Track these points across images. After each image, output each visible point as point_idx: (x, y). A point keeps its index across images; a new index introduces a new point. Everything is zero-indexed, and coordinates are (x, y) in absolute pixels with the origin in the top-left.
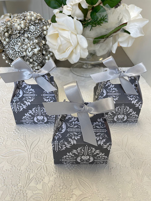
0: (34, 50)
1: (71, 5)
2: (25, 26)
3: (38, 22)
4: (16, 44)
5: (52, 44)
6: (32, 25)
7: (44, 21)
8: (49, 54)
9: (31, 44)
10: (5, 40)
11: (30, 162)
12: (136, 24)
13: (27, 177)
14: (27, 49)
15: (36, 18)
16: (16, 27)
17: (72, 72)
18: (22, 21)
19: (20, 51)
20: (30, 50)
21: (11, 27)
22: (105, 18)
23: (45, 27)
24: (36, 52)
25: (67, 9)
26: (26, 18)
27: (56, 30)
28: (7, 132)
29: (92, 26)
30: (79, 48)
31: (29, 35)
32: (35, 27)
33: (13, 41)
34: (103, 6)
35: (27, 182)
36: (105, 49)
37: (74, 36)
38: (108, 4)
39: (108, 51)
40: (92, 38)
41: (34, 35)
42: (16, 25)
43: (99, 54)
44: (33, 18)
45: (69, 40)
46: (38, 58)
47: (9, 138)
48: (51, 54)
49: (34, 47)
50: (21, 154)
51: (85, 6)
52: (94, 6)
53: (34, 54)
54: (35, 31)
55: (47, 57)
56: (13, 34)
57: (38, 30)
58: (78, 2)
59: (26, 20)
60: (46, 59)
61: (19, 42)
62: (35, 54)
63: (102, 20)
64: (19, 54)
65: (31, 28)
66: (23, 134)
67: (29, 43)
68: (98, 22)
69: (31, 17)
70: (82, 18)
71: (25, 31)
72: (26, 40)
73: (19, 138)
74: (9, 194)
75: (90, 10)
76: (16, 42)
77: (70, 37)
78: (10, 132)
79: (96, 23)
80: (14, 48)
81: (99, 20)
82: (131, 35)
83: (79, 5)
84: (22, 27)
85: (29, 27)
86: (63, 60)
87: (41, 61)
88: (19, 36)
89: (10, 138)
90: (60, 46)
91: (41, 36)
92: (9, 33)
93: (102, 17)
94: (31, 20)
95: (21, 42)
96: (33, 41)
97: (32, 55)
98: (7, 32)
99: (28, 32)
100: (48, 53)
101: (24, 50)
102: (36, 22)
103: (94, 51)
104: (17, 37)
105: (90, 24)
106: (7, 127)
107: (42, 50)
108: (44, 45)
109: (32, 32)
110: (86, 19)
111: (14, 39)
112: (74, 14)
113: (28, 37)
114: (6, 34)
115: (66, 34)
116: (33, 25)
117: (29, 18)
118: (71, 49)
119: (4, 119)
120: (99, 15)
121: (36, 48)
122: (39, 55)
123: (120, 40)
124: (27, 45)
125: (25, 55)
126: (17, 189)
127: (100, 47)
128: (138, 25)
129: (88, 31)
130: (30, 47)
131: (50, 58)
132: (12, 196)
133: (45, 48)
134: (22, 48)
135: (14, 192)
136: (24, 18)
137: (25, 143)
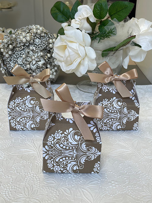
0: (38, 63)
1: (79, 19)
2: (31, 38)
3: (43, 35)
4: (19, 56)
5: (59, 56)
6: (38, 39)
7: (50, 35)
9: (35, 57)
10: (7, 53)
11: (40, 158)
12: (147, 37)
13: (38, 168)
14: (31, 62)
15: (42, 32)
16: (21, 39)
17: (78, 89)
18: (28, 34)
19: (22, 64)
20: (34, 63)
21: (16, 40)
22: (113, 31)
23: (51, 40)
24: (41, 65)
25: (75, 23)
26: (32, 31)
27: (64, 42)
28: (13, 137)
29: (100, 39)
30: (86, 59)
31: (34, 48)
32: (40, 40)
33: (16, 54)
34: (112, 20)
35: (39, 171)
36: (115, 63)
37: (82, 48)
38: (116, 18)
39: (118, 65)
40: (101, 50)
41: (39, 47)
42: (21, 38)
44: (39, 31)
45: (77, 51)
50: (31, 153)
51: (93, 19)
52: (103, 20)
55: (51, 72)
57: (44, 43)
58: (86, 16)
59: (31, 33)
61: (23, 54)
62: (38, 67)
63: (110, 33)
64: (22, 67)
65: (36, 41)
66: (30, 139)
67: (34, 56)
69: (37, 30)
70: (90, 31)
71: (30, 43)
72: (31, 53)
73: (26, 141)
75: (99, 24)
76: (19, 54)
77: (78, 48)
78: (17, 137)
79: (105, 36)
80: (17, 61)
81: (107, 33)
82: (142, 48)
83: (88, 19)
84: (28, 40)
85: (34, 40)
88: (23, 49)
89: (18, 141)
90: (68, 57)
91: (46, 49)
92: (14, 45)
93: (110, 30)
94: (37, 32)
95: (25, 54)
96: (38, 54)
97: (36, 68)
98: (11, 44)
99: (33, 45)
100: (53, 68)
101: (28, 63)
102: (41, 35)
104: (21, 49)
105: (99, 37)
107: (46, 63)
109: (37, 45)
110: (95, 32)
111: (18, 51)
112: (82, 27)
113: (33, 50)
114: (10, 46)
115: (75, 46)
117: (35, 31)
118: (79, 60)
120: (107, 28)
121: (41, 61)
122: (43, 68)
123: (131, 54)
124: (31, 57)
125: (28, 67)
126: (29, 175)
127: (110, 60)
128: (149, 38)
129: (96, 43)
130: (35, 60)
131: (54, 73)
132: (25, 180)
133: (50, 62)
134: (26, 61)
135: (27, 178)
136: (29, 31)
137: (33, 145)
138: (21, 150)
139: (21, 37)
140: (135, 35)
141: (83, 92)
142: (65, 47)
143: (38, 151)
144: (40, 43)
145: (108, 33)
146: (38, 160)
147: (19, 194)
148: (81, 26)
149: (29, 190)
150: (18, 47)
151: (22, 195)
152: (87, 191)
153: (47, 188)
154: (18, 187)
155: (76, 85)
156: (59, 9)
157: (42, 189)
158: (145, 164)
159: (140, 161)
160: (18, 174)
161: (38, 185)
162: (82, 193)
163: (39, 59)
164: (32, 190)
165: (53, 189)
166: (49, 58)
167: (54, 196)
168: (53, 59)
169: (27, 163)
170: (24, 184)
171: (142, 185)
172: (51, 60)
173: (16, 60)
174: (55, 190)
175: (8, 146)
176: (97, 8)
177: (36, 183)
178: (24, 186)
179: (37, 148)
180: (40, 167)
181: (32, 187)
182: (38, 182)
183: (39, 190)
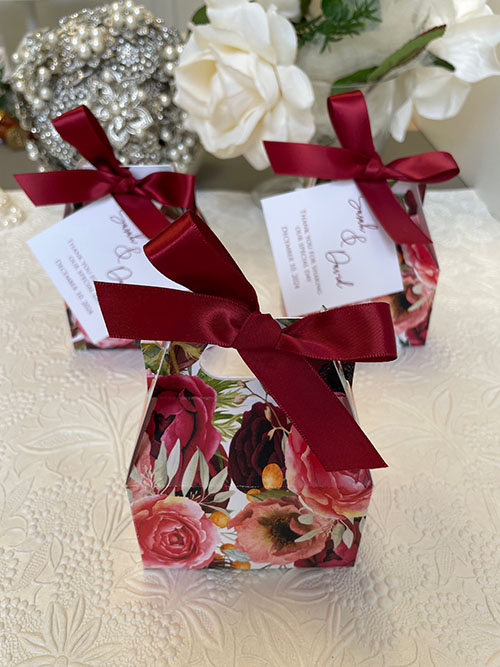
0: (132, 125)
2: (105, 44)
3: (145, 33)
5: (194, 99)
6: (128, 45)
8: (183, 142)
9: (122, 105)
10: (37, 94)
11: (122, 467)
12: (474, 35)
13: (111, 511)
14: (109, 121)
15: (141, 22)
16: (76, 49)
18: (96, 30)
20: (119, 126)
21: (60, 50)
22: (372, 8)
23: (169, 51)
24: (140, 134)
26: (109, 21)
27: (207, 51)
28: (44, 379)
29: (328, 39)
30: (282, 111)
31: (118, 77)
32: (137, 51)
33: (63, 98)
35: (114, 527)
37: (267, 71)
40: (327, 80)
41: (133, 75)
42: (76, 44)
44: (130, 20)
45: (252, 79)
46: (144, 153)
47: (53, 397)
49: (132, 116)
50: (93, 443)
53: (132, 140)
54: (137, 64)
55: (174, 154)
56: (65, 74)
57: (147, 60)
59: (107, 28)
60: (172, 160)
61: (85, 99)
62: (134, 140)
63: (361, 15)
65: (123, 52)
66: (97, 386)
67: (118, 102)
68: (349, 21)
69: (125, 17)
70: (293, 13)
71: (102, 61)
72: (108, 92)
73: (85, 396)
74: (50, 563)
77: (254, 71)
78: (55, 379)
79: (343, 27)
81: (350, 15)
82: (458, 73)
84: (95, 49)
85: (118, 50)
88: (85, 80)
89: (56, 397)
90: (220, 103)
91: (156, 81)
92: (53, 68)
93: (362, 6)
94: (124, 25)
95: (89, 97)
97: (125, 142)
98: (46, 64)
99: (114, 68)
100: (179, 141)
102: (140, 33)
104: (78, 81)
105: (323, 33)
106: (46, 364)
107: (158, 127)
108: (164, 108)
109: (128, 65)
110: (309, 19)
111: (69, 89)
113: (115, 81)
114: (42, 71)
115: (243, 62)
116: (131, 44)
117: (117, 20)
118: (257, 113)
119: (35, 340)
121: (139, 119)
122: (150, 143)
123: (419, 91)
124: (109, 108)
126: (78, 548)
128: (480, 39)
129: (313, 54)
130: (121, 115)
131: (185, 157)
132: (60, 570)
133: (169, 122)
135: (69, 559)
137: (106, 411)
138: (62, 431)
139: (75, 41)
140: (445, 26)
142: (209, 70)
143: (117, 439)
144: (138, 61)
145: (357, 16)
146: (115, 477)
147: (32, 639)
149: (70, 620)
150: (69, 76)
153: (137, 611)
154: (31, 602)
157: (116, 615)
160: (39, 541)
161: (104, 597)
163: (135, 111)
164: (80, 623)
165: (156, 615)
166: (168, 109)
167: (157, 655)
168: (180, 114)
169: (76, 490)
170: (55, 591)
172: (173, 116)
174: (165, 622)
175: (22, 417)
177: (99, 582)
178: (53, 600)
179: (116, 424)
180: (119, 507)
181: (81, 602)
182: (107, 577)
183: (105, 620)
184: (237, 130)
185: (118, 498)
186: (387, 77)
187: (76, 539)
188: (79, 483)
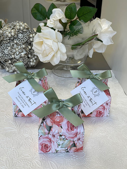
0: (21, 53)
1: (54, 20)
2: (15, 34)
4: (6, 48)
5: (37, 49)
6: (20, 34)
7: (31, 30)
8: (34, 57)
11: (20, 135)
14: (15, 53)
15: (24, 28)
16: (7, 34)
17: (53, 73)
18: (13, 30)
19: (8, 54)
20: (17, 54)
21: (3, 34)
22: (80, 30)
23: (31, 35)
24: (23, 56)
25: (50, 23)
26: (16, 28)
27: (41, 39)
30: (59, 53)
31: (18, 41)
32: (23, 35)
33: (3, 46)
34: (79, 21)
35: (18, 146)
36: (82, 54)
37: (55, 44)
38: (83, 20)
39: (84, 55)
40: (70, 45)
41: (22, 41)
43: (77, 58)
44: (21, 28)
46: (24, 60)
48: (36, 57)
50: (12, 130)
51: (65, 20)
52: (72, 20)
55: (31, 60)
56: (4, 40)
57: (26, 37)
58: (59, 18)
60: (31, 62)
61: (9, 47)
62: (21, 57)
63: (77, 32)
64: (8, 57)
65: (19, 35)
67: (18, 48)
68: (75, 33)
69: (20, 27)
70: (62, 29)
71: (14, 38)
72: (15, 46)
73: (10, 120)
74: (5, 153)
75: (69, 23)
76: (6, 46)
77: (52, 45)
78: (2, 116)
79: (73, 34)
82: (104, 43)
83: (60, 21)
84: (12, 35)
85: (18, 35)
86: (46, 62)
87: (26, 63)
88: (9, 42)
89: (3, 120)
90: (44, 51)
91: (27, 42)
93: (77, 30)
94: (20, 29)
96: (21, 46)
97: (19, 57)
99: (17, 39)
102: (24, 31)
103: (73, 55)
104: (7, 42)
105: (69, 35)
107: (27, 53)
108: (29, 49)
109: (20, 38)
110: (66, 30)
111: (5, 44)
113: (17, 43)
117: (18, 27)
118: (53, 54)
120: (76, 28)
121: (23, 52)
122: (25, 57)
123: (95, 47)
124: (15, 49)
125: (13, 57)
126: (11, 150)
127: (78, 52)
128: (108, 35)
129: (67, 40)
130: (18, 51)
131: (34, 61)
132: (7, 154)
133: (31, 52)
134: (11, 52)
135: (9, 152)
136: (13, 27)
137: (15, 123)
138: (5, 128)
139: (7, 33)
140: (98, 34)
141: (57, 76)
142: (41, 43)
143: (18, 129)
144: (23, 37)
145: (76, 32)
146: (18, 137)
147: (2, 166)
148: (55, 26)
149: (10, 162)
150: (5, 41)
151: (4, 167)
152: (54, 163)
153: (24, 161)
154: (1, 160)
155: (52, 70)
156: (38, 10)
157: (20, 162)
158: (99, 140)
159: (96, 137)
160: (2, 149)
161: (17, 158)
162: (50, 165)
163: (22, 50)
165: (28, 161)
166: (30, 49)
168: (33, 51)
169: (10, 139)
170: (6, 158)
171: (96, 157)
173: (3, 50)
174: (30, 163)
176: (68, 11)
177: (16, 156)
178: (6, 159)
179: (18, 126)
180: (19, 143)
181: (12, 160)
182: (17, 155)
183: (17, 162)
184: (48, 57)
185: (19, 141)
186: (85, 44)
187: (10, 148)
188: (10, 138)
